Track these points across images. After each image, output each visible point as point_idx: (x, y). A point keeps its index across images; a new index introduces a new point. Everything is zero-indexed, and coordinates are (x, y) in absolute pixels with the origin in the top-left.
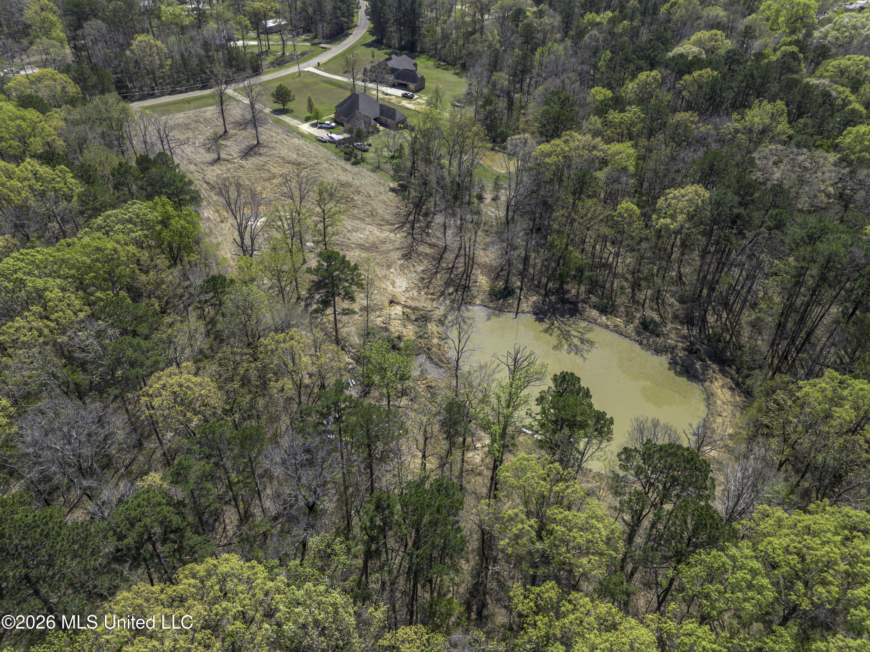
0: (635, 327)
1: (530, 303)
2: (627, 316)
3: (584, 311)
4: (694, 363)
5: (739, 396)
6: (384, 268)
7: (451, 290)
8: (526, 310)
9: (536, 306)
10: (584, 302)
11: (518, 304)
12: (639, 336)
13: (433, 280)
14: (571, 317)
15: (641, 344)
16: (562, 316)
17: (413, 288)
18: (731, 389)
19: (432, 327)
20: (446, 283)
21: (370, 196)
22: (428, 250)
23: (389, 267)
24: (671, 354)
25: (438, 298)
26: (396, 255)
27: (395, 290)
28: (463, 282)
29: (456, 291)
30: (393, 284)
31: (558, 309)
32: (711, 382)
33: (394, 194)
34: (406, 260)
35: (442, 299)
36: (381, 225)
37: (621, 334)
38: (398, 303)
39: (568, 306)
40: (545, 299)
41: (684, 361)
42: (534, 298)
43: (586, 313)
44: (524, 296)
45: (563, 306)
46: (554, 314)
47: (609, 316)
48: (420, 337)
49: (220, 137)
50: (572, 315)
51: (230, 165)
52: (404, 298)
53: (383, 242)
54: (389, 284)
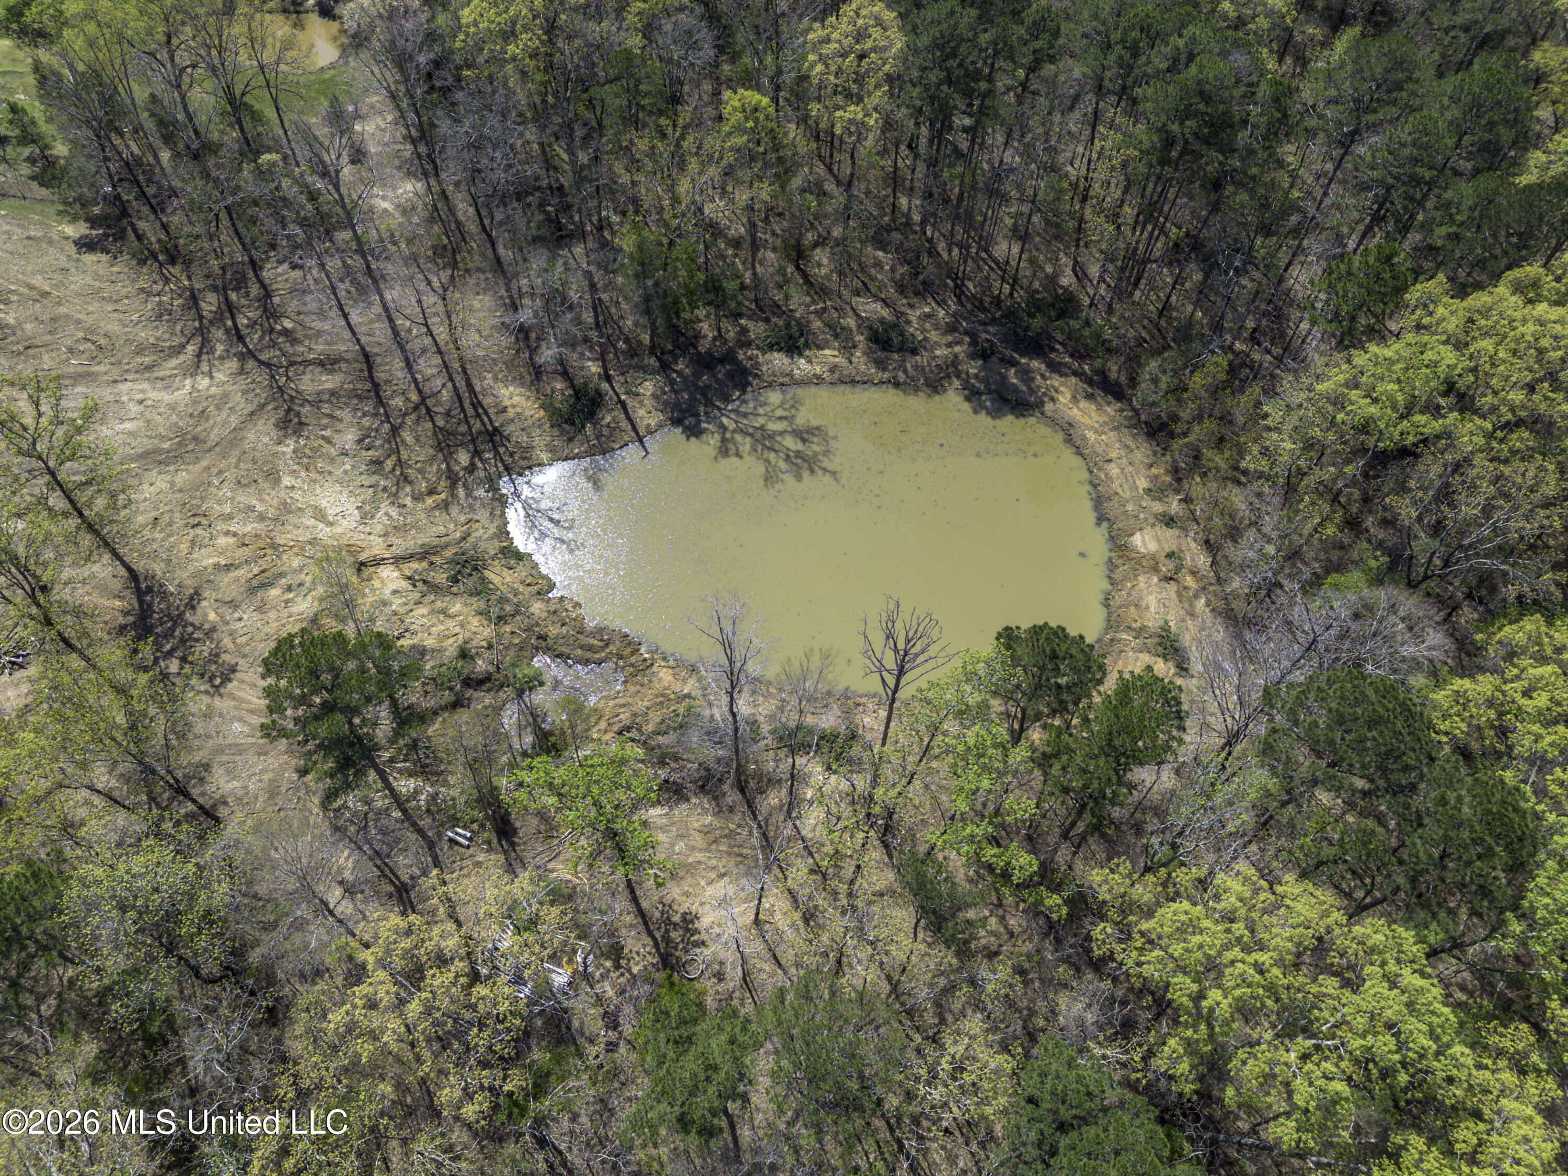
0: (864, 353)
1: (648, 402)
2: (836, 336)
3: (757, 365)
4: (1004, 378)
5: (1109, 404)
6: (264, 485)
8: (653, 422)
9: (666, 404)
10: (742, 343)
11: (628, 418)
12: (884, 369)
13: (404, 455)
14: (744, 392)
15: (897, 385)
16: (727, 399)
17: (374, 500)
18: (1090, 397)
19: (502, 578)
20: (439, 448)
21: (46, 295)
22: (329, 382)
23: (273, 476)
24: (958, 377)
25: (454, 495)
27: (339, 530)
28: (477, 426)
29: (477, 453)
30: (320, 515)
31: (708, 387)
32: (1053, 399)
33: (104, 258)
34: (297, 433)
35: (461, 492)
36: (149, 368)
37: (853, 382)
38: (378, 562)
39: (722, 371)
40: (668, 376)
41: (985, 381)
42: (648, 387)
43: (764, 368)
44: (627, 393)
45: (714, 376)
46: (709, 402)
47: (808, 353)
48: (499, 621)
50: (742, 386)
52: (377, 540)
53: (200, 416)
54: (312, 522)
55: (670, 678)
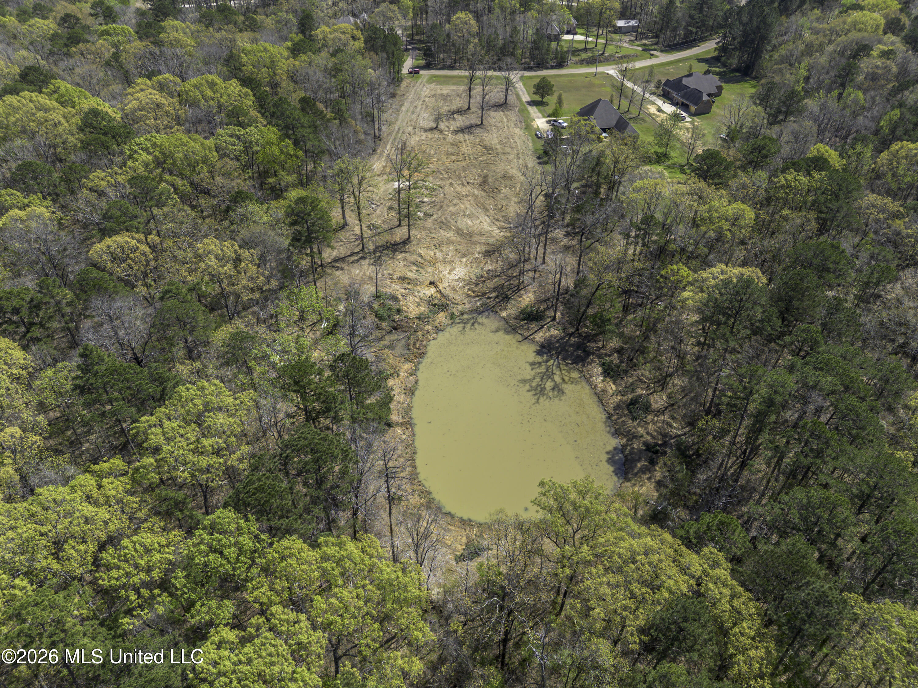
0: (621, 400)
1: (547, 335)
2: (626, 387)
3: (589, 364)
4: (639, 460)
6: (459, 255)
7: (494, 295)
8: (537, 339)
9: (550, 340)
10: (599, 357)
11: (536, 331)
12: (615, 410)
13: (488, 281)
14: (572, 364)
15: (609, 417)
16: (564, 359)
17: (464, 280)
19: (442, 317)
20: (495, 288)
22: (512, 255)
23: (464, 256)
24: (628, 440)
25: (474, 297)
26: (478, 248)
27: (447, 276)
29: (497, 297)
30: (452, 270)
31: (567, 351)
32: (635, 485)
34: (485, 256)
35: (477, 298)
36: (497, 220)
37: (600, 400)
38: (436, 287)
39: (579, 353)
40: (565, 337)
41: (632, 452)
42: (554, 332)
43: (589, 367)
44: (548, 327)
45: (574, 351)
46: (559, 353)
47: (608, 379)
48: (419, 318)
49: (460, 112)
50: (575, 362)
51: (437, 135)
52: (446, 285)
53: (481, 234)
54: (448, 269)
55: (405, 368)
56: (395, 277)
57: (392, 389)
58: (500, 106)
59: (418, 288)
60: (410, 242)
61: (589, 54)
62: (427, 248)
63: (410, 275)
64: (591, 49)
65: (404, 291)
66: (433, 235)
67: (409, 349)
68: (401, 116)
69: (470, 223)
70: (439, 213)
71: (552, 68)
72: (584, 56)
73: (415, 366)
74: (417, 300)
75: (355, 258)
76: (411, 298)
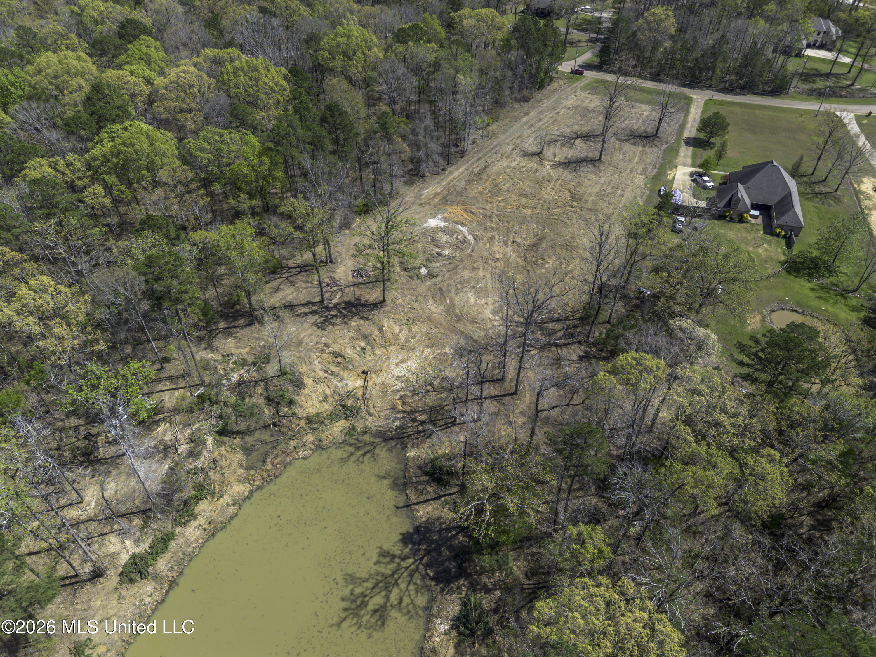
1: (436, 514)
3: (451, 592)
6: (427, 342)
7: (422, 418)
8: (420, 514)
9: (432, 524)
10: (472, 586)
11: (428, 500)
13: (432, 394)
14: (432, 579)
16: (427, 566)
17: (407, 381)
19: (338, 427)
20: (432, 407)
23: (431, 345)
25: (399, 412)
27: (393, 367)
29: (423, 423)
30: (404, 361)
31: (440, 554)
33: (593, 291)
34: (456, 354)
35: (400, 415)
36: (509, 306)
38: (367, 379)
39: (452, 566)
40: (454, 528)
43: (448, 597)
44: (445, 501)
45: (448, 559)
46: (428, 552)
47: (454, 633)
48: (309, 420)
49: (586, 137)
50: (436, 579)
51: (533, 164)
52: (379, 380)
53: (473, 321)
54: (400, 358)
55: (237, 490)
56: (328, 350)
57: (195, 519)
58: (647, 137)
59: (345, 374)
60: (382, 307)
61: (830, 83)
62: (396, 320)
63: (349, 352)
64: (838, 76)
65: (321, 373)
66: (416, 305)
67: (264, 462)
68: (514, 127)
69: (472, 300)
70: (447, 275)
71: (764, 93)
72: (820, 84)
73: (251, 492)
74: (328, 392)
75: (306, 310)
76: (320, 388)
